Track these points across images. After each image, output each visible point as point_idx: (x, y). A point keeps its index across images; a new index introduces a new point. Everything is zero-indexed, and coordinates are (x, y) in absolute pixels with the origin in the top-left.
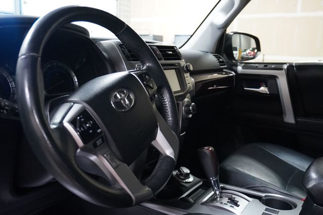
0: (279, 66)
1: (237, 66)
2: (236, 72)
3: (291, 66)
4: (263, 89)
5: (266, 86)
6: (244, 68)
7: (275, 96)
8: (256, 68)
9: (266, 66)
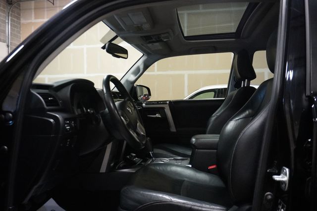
0: (165, 102)
1: (142, 104)
2: (142, 106)
3: (170, 102)
4: (158, 115)
5: (160, 113)
6: (146, 104)
7: (164, 118)
8: (153, 104)
9: (158, 103)
